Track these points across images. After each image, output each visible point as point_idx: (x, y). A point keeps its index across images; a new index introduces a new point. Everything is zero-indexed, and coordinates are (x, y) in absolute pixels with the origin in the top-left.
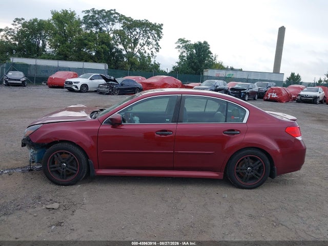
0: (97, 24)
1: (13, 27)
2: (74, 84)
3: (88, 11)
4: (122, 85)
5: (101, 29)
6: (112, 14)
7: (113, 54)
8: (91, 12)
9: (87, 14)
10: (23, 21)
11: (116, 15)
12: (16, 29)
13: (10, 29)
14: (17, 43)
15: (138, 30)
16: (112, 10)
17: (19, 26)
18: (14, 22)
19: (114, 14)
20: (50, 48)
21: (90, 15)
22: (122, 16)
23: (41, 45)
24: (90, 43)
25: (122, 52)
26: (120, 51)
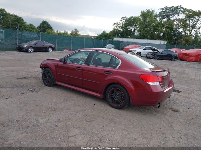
0: (168, 16)
1: (120, 22)
2: (133, 52)
3: (162, 9)
4: (162, 53)
5: (169, 19)
6: (178, 9)
7: (175, 35)
8: (164, 9)
9: (162, 11)
10: (126, 18)
11: (181, 9)
12: (122, 23)
13: (119, 23)
14: (121, 30)
15: (197, 18)
16: (179, 6)
17: (124, 21)
18: (122, 19)
19: (179, 8)
20: (138, 32)
21: (164, 11)
22: (186, 9)
23: (133, 31)
24: (159, 28)
25: (182, 33)
26: (180, 33)
